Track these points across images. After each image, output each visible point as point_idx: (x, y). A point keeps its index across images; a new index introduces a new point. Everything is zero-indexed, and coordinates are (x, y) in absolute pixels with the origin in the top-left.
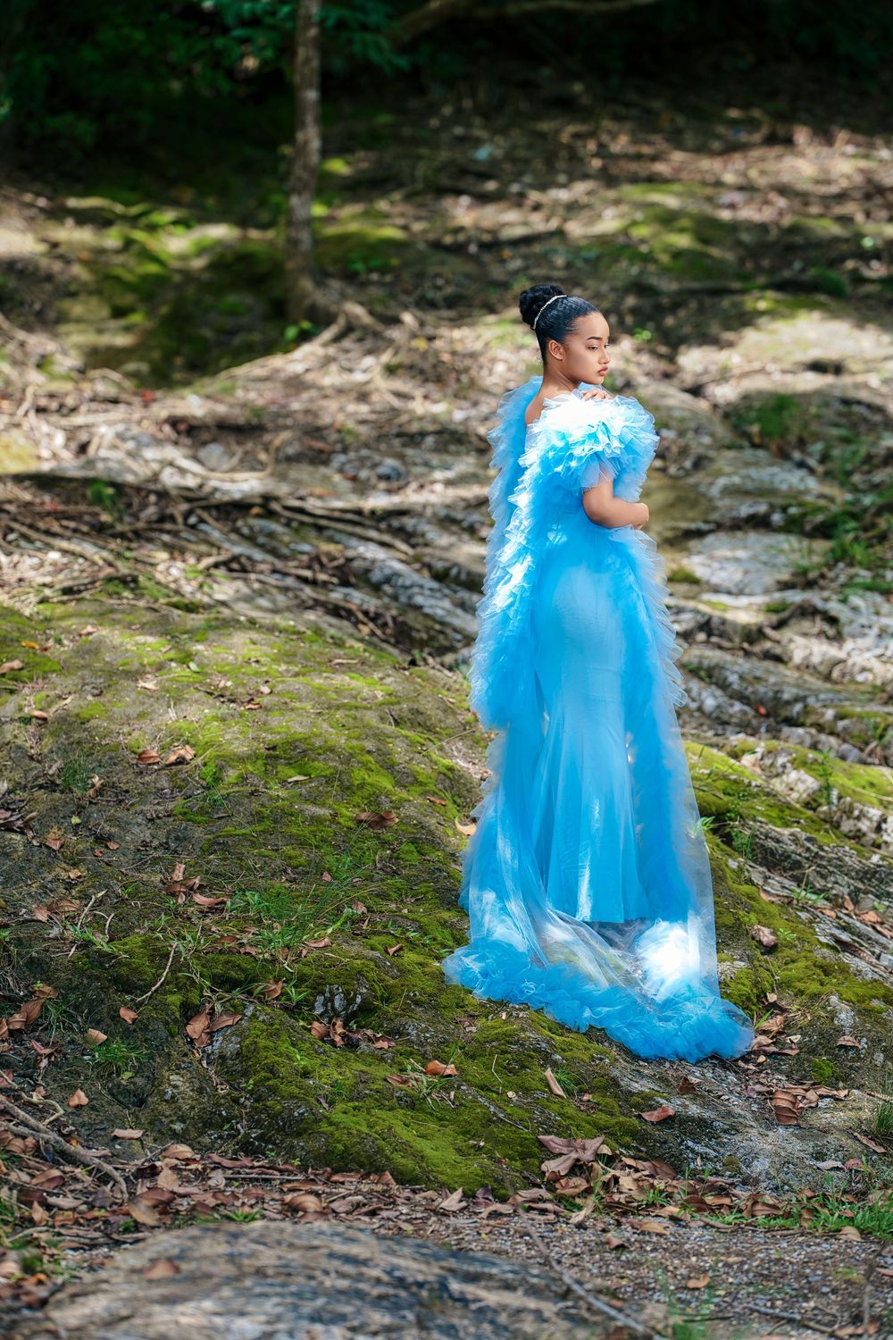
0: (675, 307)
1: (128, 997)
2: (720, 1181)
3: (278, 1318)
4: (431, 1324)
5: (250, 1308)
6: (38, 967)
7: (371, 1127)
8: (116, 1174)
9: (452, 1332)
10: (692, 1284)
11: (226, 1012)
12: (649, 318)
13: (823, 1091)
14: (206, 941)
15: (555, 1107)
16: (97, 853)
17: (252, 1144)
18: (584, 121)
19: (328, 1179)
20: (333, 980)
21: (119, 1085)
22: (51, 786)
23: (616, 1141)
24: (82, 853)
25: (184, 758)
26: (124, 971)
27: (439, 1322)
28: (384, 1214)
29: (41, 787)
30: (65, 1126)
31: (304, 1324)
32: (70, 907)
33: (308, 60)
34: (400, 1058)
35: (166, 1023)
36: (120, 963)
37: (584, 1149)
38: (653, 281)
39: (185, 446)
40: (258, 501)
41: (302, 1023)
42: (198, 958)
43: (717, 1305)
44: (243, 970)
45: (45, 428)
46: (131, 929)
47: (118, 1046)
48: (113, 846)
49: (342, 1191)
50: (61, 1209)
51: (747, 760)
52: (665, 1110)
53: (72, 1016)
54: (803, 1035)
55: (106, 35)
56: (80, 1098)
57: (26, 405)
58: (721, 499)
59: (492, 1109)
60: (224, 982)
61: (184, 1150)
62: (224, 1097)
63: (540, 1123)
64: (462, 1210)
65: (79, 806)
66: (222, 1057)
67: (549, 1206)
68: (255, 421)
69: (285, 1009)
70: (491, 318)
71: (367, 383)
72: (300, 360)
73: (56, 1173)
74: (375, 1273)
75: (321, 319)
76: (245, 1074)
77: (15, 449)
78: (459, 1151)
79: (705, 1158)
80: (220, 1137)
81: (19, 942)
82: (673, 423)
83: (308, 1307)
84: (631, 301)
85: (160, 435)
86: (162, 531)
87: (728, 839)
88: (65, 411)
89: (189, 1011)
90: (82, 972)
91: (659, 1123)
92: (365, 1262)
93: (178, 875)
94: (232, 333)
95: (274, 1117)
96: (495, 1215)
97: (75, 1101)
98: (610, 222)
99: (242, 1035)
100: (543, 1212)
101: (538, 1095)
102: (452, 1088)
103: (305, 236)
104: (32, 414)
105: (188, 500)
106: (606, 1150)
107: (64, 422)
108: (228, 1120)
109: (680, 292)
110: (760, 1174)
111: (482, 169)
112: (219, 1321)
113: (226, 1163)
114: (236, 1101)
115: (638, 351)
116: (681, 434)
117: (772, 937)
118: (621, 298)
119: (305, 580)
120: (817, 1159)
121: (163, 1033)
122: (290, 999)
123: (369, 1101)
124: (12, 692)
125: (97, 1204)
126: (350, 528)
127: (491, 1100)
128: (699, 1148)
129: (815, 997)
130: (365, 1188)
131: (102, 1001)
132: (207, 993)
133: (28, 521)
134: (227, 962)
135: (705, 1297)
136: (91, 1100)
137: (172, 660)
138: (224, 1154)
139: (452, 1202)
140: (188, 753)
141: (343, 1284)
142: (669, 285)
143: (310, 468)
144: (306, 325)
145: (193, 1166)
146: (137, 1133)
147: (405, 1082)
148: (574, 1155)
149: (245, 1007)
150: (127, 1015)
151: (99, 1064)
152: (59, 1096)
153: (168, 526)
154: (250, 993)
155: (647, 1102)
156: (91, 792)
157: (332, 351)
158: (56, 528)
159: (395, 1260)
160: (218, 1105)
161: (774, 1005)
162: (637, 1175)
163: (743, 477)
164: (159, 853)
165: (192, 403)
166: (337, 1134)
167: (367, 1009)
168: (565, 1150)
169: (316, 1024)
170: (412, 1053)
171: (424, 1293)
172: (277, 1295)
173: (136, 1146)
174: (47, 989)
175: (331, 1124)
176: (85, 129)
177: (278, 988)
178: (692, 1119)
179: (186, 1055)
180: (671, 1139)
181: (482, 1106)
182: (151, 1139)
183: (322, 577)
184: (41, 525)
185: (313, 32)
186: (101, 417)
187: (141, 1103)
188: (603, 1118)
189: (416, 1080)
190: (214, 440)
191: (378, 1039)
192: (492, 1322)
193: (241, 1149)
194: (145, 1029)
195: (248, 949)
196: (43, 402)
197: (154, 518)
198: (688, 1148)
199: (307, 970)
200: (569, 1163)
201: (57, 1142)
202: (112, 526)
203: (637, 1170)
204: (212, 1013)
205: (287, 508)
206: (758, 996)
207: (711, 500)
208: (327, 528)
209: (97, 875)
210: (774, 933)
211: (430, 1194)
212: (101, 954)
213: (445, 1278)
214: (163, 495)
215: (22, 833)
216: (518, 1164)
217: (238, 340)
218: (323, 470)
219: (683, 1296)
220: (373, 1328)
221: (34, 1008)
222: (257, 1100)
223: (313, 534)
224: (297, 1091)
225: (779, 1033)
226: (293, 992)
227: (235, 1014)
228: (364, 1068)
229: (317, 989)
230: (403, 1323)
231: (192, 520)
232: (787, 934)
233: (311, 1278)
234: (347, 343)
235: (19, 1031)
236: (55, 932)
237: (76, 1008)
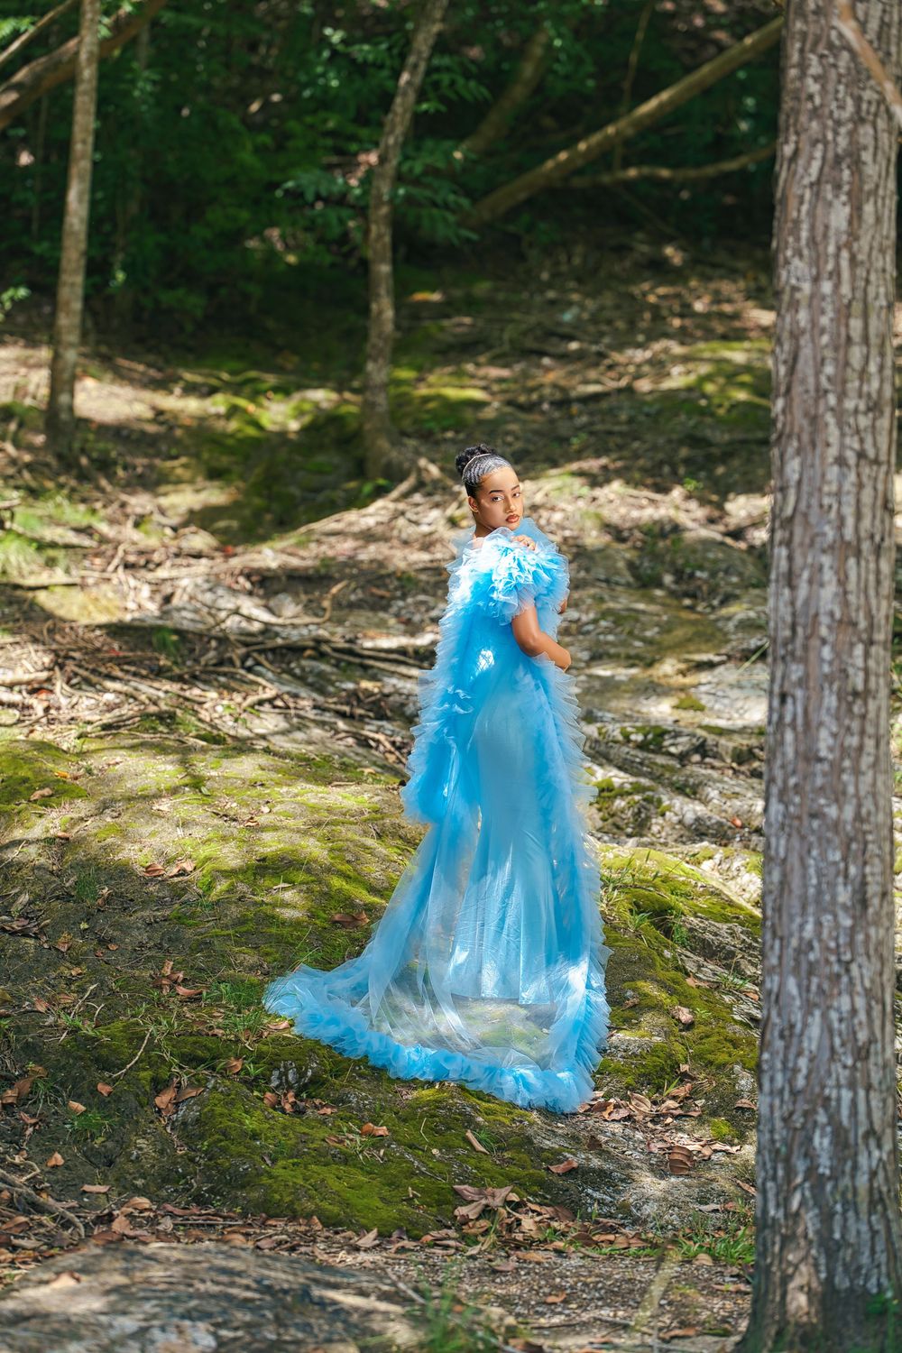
0: (725, 457)
1: (106, 1074)
2: (611, 1222)
3: (155, 1316)
4: (289, 1322)
5: (132, 1309)
6: (32, 1051)
7: (306, 1179)
8: (76, 1220)
9: (308, 1329)
10: (551, 1299)
11: (191, 1085)
12: (702, 468)
13: (718, 1146)
14: (179, 1025)
15: (472, 1161)
16: (99, 953)
17: (203, 1196)
18: (672, 283)
19: (263, 1223)
20: (287, 1057)
21: (93, 1148)
22: (66, 897)
23: (526, 1190)
24: (86, 954)
25: (185, 870)
26: (104, 1052)
27: (297, 1321)
28: (303, 1249)
29: (58, 898)
30: (42, 1183)
31: (176, 1320)
32: (67, 1000)
33: (380, 236)
34: (340, 1123)
35: (137, 1095)
36: (101, 1045)
37: (493, 1196)
38: (708, 433)
39: (258, 596)
40: (311, 644)
41: (256, 1093)
42: (171, 1040)
43: (568, 1315)
44: (209, 1050)
45: (133, 582)
46: (117, 1016)
47: (95, 1117)
48: (113, 947)
49: (271, 1231)
50: (24, 1248)
51: (707, 865)
52: (570, 1163)
53: (57, 1091)
54: (707, 1100)
55: (214, 215)
56: (58, 1159)
57: (116, 561)
58: (734, 633)
59: (416, 1164)
60: (191, 1060)
61: (144, 1202)
62: (181, 1156)
63: (457, 1175)
64: (374, 1247)
65: (88, 914)
66: (184, 1124)
67: (452, 1243)
68: (323, 571)
69: (245, 1082)
70: (553, 472)
71: (431, 534)
72: (374, 514)
73: (22, 1219)
74: (245, 1281)
75: (395, 475)
76: (202, 1137)
77: (104, 602)
78: (383, 1199)
79: (601, 1203)
80: (176, 1191)
81: (18, 1030)
82: (707, 565)
83: (180, 1309)
84: (684, 452)
85: (236, 587)
86: (219, 674)
87: (668, 933)
88: (151, 566)
89: (159, 1085)
90: (68, 1054)
91: (564, 1174)
92: (240, 1274)
93: (167, 971)
94: (317, 490)
95: (222, 1173)
96: (403, 1250)
97: (52, 1163)
98: (678, 379)
99: (202, 1104)
100: (447, 1247)
101: (461, 1151)
102: (383, 1147)
103: (381, 399)
104: (121, 569)
105: (246, 645)
106: (515, 1198)
107: (150, 576)
108: (184, 1176)
109: (731, 443)
110: (649, 1216)
111: (566, 330)
112: (103, 1319)
113: (177, 1211)
114: (192, 1160)
115: (688, 497)
116: (713, 574)
117: (690, 1016)
118: (675, 451)
119: (342, 715)
120: (701, 1203)
121: (134, 1103)
122: (248, 1073)
123: (306, 1158)
124: (41, 816)
125: (56, 1244)
126: (393, 668)
127: (416, 1156)
128: (597, 1195)
129: (722, 1066)
130: (290, 1229)
131: (84, 1078)
132: (175, 1070)
133: (91, 667)
134: (195, 1043)
135: (559, 1309)
136: (66, 1161)
137: (186, 785)
138: (177, 1205)
139: (369, 1239)
140: (188, 866)
141: (216, 1289)
142: (720, 437)
143: (370, 614)
144: (381, 482)
145: (146, 1214)
146: (103, 1189)
147: (341, 1142)
148: (484, 1202)
149: (208, 1080)
150: (104, 1089)
151: (77, 1131)
152: (39, 1158)
153: (225, 669)
154: (213, 1069)
155: (556, 1156)
156: (100, 901)
157: (401, 506)
158: (118, 673)
159: (266, 1272)
160: (175, 1163)
161: (685, 1074)
162: (538, 1219)
163: (758, 613)
164: (152, 953)
165: (268, 556)
166: (275, 1186)
167: (316, 1081)
168: (476, 1198)
169: (268, 1094)
170: (351, 1118)
171: (289, 1299)
172: (157, 1298)
173: (103, 1199)
174: (39, 1069)
175: (271, 1177)
176: (195, 303)
177: (238, 1064)
178: (594, 1171)
179: (152, 1122)
180: (573, 1187)
181: (407, 1161)
182: (115, 1193)
183: (360, 711)
184: (103, 670)
185: (384, 210)
186: (184, 571)
187: (110, 1163)
188: (515, 1171)
189: (351, 1140)
190: (284, 590)
191: (323, 1106)
192: (344, 1322)
193: (194, 1200)
194: (118, 1100)
195: (216, 1031)
196: (132, 559)
197: (214, 661)
198: (588, 1195)
199: (265, 1048)
200: (479, 1209)
201: (29, 1194)
202: (170, 670)
203: (539, 1214)
204: (179, 1087)
205: (336, 650)
206: (672, 1067)
207: (726, 634)
208: (372, 667)
209: (95, 971)
210: (692, 1013)
211: (349, 1233)
212: (88, 1039)
213: (308, 1286)
214: (223, 640)
215: (36, 938)
216: (435, 1210)
217: (321, 497)
218: (382, 615)
219: (540, 1309)
220: (235, 1324)
221: (25, 1085)
222: (210, 1159)
223: (359, 673)
224: (244, 1150)
225: (687, 1098)
226: (251, 1068)
227: (200, 1086)
228: (306, 1130)
229: (273, 1065)
230: (263, 1320)
231: (249, 663)
232: (703, 1013)
233: (191, 1285)
234: (417, 498)
235: (11, 1105)
236: (51, 1020)
237: (62, 1084)
